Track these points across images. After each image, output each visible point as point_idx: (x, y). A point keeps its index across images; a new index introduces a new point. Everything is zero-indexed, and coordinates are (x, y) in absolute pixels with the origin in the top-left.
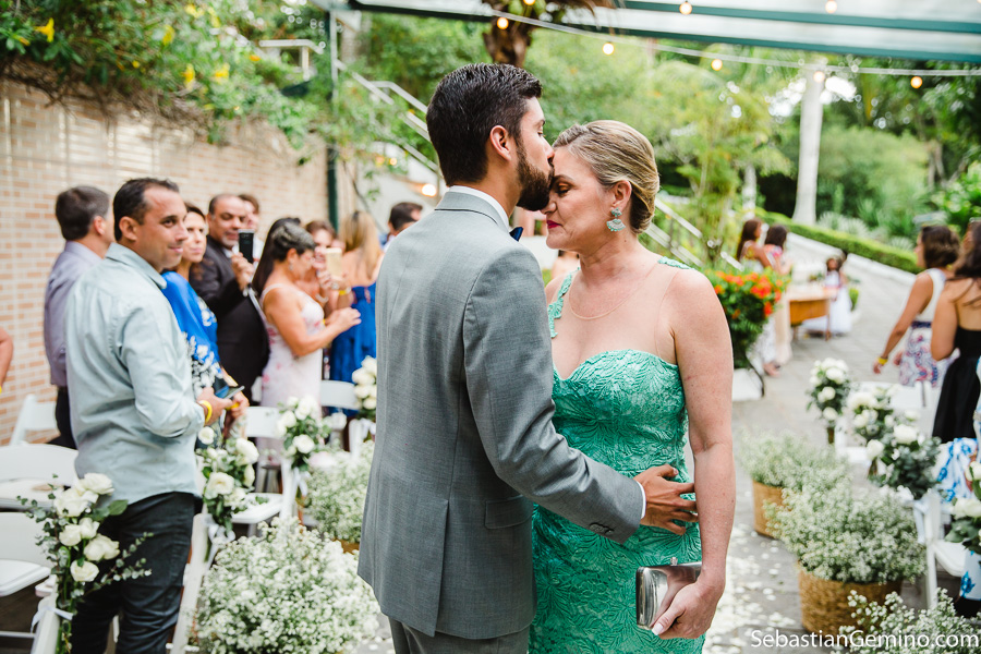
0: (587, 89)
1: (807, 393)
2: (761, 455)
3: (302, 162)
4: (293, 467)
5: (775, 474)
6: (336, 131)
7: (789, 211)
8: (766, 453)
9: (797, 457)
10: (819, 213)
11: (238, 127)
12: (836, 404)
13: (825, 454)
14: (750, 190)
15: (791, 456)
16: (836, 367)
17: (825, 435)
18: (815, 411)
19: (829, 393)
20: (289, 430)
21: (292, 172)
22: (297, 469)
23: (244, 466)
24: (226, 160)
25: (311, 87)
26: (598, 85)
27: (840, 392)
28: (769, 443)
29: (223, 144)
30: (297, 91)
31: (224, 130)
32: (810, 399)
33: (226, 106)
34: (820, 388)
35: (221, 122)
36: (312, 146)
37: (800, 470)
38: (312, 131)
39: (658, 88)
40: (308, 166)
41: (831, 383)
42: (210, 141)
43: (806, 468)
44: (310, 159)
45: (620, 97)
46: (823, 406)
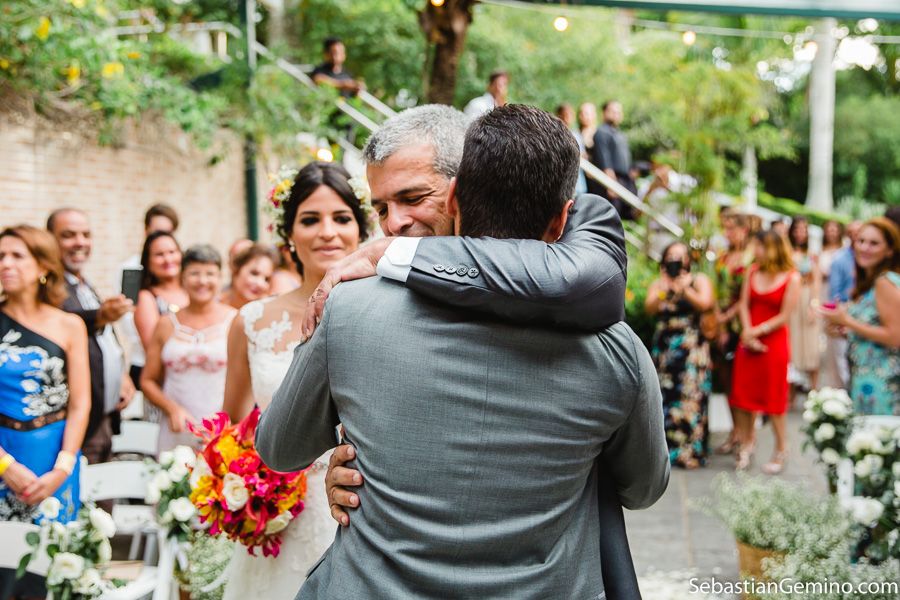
0: (546, 66)
1: (801, 430)
2: (745, 508)
3: (214, 161)
4: (169, 536)
5: (762, 532)
6: (251, 127)
7: (800, 194)
8: (752, 506)
9: (789, 511)
10: (837, 197)
11: (137, 126)
12: (836, 444)
13: (824, 507)
14: (749, 174)
15: (782, 509)
16: (835, 399)
17: (824, 483)
18: (812, 451)
19: (826, 431)
20: (164, 493)
21: (201, 174)
22: (174, 539)
23: (98, 543)
24: (123, 164)
25: (224, 76)
26: (561, 61)
27: (841, 429)
28: (756, 494)
29: (117, 146)
30: (207, 82)
31: (119, 130)
32: (804, 438)
33: (117, 104)
34: (817, 424)
35: (115, 121)
36: (225, 144)
37: (793, 528)
38: (225, 126)
39: (634, 60)
40: (221, 166)
41: (830, 419)
42: (102, 144)
43: (801, 525)
44: (223, 158)
45: (587, 73)
46: (822, 446)
